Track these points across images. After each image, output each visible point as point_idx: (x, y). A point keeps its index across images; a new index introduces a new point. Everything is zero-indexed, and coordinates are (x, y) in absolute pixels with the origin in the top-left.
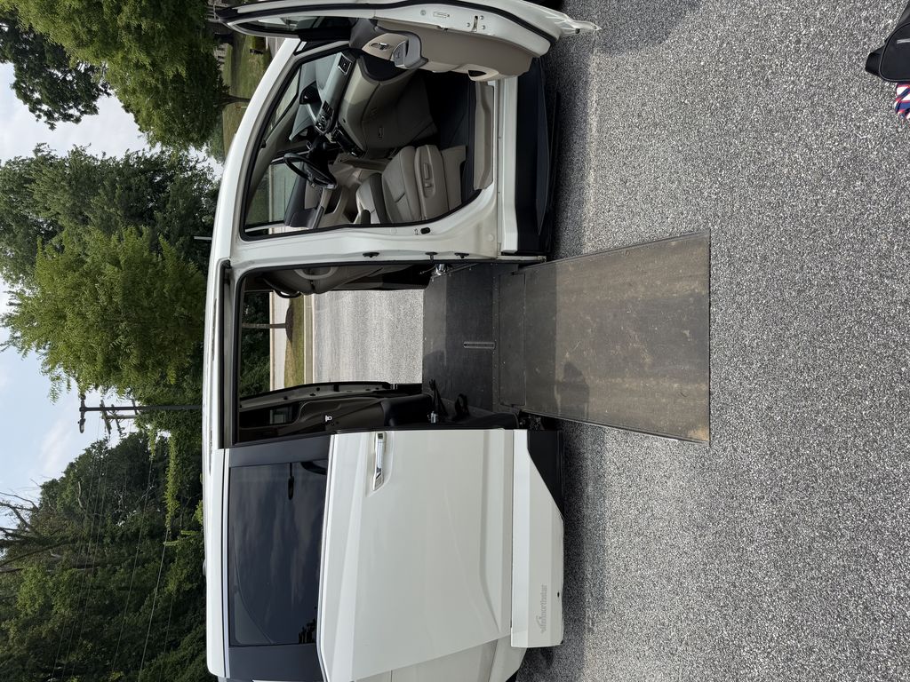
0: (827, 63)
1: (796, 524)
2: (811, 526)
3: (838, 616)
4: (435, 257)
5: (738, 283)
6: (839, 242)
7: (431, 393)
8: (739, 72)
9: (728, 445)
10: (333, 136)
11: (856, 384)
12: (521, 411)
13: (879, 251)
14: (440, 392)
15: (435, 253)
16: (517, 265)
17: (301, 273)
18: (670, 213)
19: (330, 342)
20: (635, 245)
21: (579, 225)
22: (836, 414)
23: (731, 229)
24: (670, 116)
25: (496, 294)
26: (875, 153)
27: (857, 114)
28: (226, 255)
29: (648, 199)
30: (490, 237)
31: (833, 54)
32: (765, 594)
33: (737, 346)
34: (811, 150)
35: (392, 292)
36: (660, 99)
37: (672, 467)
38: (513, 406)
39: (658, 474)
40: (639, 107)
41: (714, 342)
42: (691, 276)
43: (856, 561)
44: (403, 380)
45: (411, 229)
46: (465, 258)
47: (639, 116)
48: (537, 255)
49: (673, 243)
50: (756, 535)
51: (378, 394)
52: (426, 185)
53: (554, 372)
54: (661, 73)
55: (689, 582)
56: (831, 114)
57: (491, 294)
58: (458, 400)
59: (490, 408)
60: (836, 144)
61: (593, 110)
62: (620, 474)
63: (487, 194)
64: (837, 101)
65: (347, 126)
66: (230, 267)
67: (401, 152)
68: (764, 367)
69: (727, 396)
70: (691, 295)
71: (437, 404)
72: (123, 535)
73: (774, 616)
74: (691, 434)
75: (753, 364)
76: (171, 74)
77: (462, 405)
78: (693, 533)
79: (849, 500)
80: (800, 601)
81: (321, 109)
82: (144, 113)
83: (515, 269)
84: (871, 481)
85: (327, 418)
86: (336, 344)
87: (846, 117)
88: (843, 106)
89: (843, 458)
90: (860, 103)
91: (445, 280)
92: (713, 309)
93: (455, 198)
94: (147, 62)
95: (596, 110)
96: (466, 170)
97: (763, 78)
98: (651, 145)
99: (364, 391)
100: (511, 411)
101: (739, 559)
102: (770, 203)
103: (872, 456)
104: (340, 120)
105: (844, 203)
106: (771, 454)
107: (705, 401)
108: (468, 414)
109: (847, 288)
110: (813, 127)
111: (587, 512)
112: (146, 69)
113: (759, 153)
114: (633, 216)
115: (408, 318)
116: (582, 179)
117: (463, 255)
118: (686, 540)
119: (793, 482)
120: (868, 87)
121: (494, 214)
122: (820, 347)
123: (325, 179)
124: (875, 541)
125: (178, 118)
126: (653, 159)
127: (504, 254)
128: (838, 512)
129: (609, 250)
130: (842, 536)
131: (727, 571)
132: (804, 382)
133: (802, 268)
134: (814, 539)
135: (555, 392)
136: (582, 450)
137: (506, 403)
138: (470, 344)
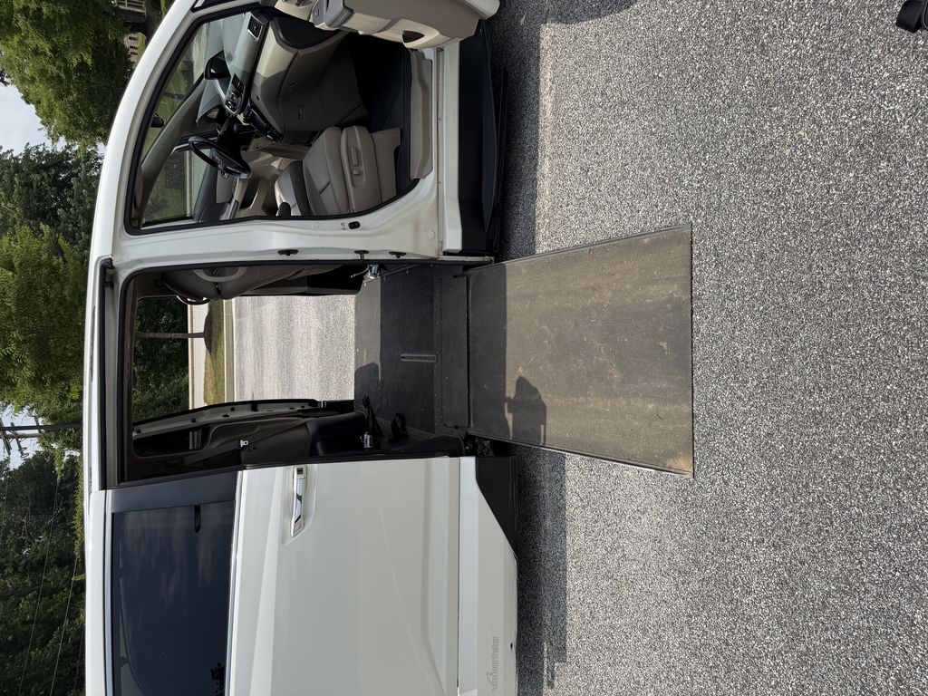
0: (841, 21)
1: (806, 574)
2: (827, 577)
3: (863, 688)
4: (366, 257)
5: (728, 287)
6: (859, 236)
7: (364, 411)
8: (727, 38)
9: (718, 477)
10: (245, 117)
11: (883, 408)
12: (466, 433)
13: (912, 246)
14: (375, 410)
15: (366, 252)
16: (461, 267)
17: (201, 274)
18: (642, 206)
19: (252, 353)
20: (601, 242)
21: (532, 220)
22: (857, 444)
23: (718, 222)
24: (641, 93)
25: (436, 301)
26: (906, 127)
27: (881, 81)
28: (107, 253)
29: (613, 189)
30: (431, 234)
31: (847, 10)
32: (767, 655)
33: (727, 361)
34: (820, 127)
35: (320, 297)
36: (628, 74)
37: (647, 501)
38: (457, 427)
39: (630, 509)
40: (602, 83)
41: (697, 356)
42: (668, 279)
43: (885, 623)
44: (333, 396)
45: (338, 222)
46: (402, 258)
47: (603, 94)
48: (484, 256)
49: (646, 241)
50: (754, 585)
51: (303, 413)
52: (354, 172)
53: (504, 389)
54: (628, 44)
55: (669, 636)
56: (846, 80)
57: (432, 301)
58: (395, 420)
59: (431, 429)
60: (854, 117)
61: (547, 89)
62: (584, 507)
63: (426, 185)
64: (854, 66)
65: (260, 104)
66: (112, 267)
67: (324, 134)
68: (761, 385)
69: (715, 420)
70: (669, 301)
71: (371, 424)
72: (26, 564)
73: (777, 683)
74: (670, 462)
75: (747, 382)
76: (75, 62)
77: (399, 425)
78: (674, 578)
79: (875, 548)
80: (812, 666)
81: (230, 84)
82: (45, 103)
83: (460, 270)
84: (904, 526)
85: (243, 443)
86: (260, 354)
87: (866, 85)
88: (862, 71)
89: (867, 497)
90: (884, 67)
91: (379, 284)
92: (697, 317)
93: (389, 189)
94: (46, 47)
95: (551, 88)
96: (401, 157)
97: (757, 43)
98: (617, 128)
99: (287, 410)
100: (456, 434)
101: (732, 612)
102: (768, 191)
103: (906, 497)
104: (253, 97)
105: (865, 189)
106: (772, 490)
107: (687, 425)
108: (406, 436)
109: (869, 292)
110: (822, 98)
111: (545, 548)
112: (46, 55)
113: (753, 132)
114: (597, 210)
115: (339, 327)
116: (535, 170)
117: (399, 254)
118: (665, 587)
119: (801, 524)
120: (895, 47)
121: (435, 207)
122: (835, 363)
123: (237, 168)
124: (910, 601)
125: (84, 110)
126: (620, 143)
127: (447, 253)
128: (861, 563)
129: (568, 249)
130: (866, 591)
131: (717, 626)
132: (814, 405)
133: (810, 267)
134: (829, 593)
135: (506, 413)
136: (539, 478)
137: (449, 425)
138: (409, 357)
